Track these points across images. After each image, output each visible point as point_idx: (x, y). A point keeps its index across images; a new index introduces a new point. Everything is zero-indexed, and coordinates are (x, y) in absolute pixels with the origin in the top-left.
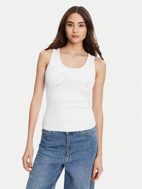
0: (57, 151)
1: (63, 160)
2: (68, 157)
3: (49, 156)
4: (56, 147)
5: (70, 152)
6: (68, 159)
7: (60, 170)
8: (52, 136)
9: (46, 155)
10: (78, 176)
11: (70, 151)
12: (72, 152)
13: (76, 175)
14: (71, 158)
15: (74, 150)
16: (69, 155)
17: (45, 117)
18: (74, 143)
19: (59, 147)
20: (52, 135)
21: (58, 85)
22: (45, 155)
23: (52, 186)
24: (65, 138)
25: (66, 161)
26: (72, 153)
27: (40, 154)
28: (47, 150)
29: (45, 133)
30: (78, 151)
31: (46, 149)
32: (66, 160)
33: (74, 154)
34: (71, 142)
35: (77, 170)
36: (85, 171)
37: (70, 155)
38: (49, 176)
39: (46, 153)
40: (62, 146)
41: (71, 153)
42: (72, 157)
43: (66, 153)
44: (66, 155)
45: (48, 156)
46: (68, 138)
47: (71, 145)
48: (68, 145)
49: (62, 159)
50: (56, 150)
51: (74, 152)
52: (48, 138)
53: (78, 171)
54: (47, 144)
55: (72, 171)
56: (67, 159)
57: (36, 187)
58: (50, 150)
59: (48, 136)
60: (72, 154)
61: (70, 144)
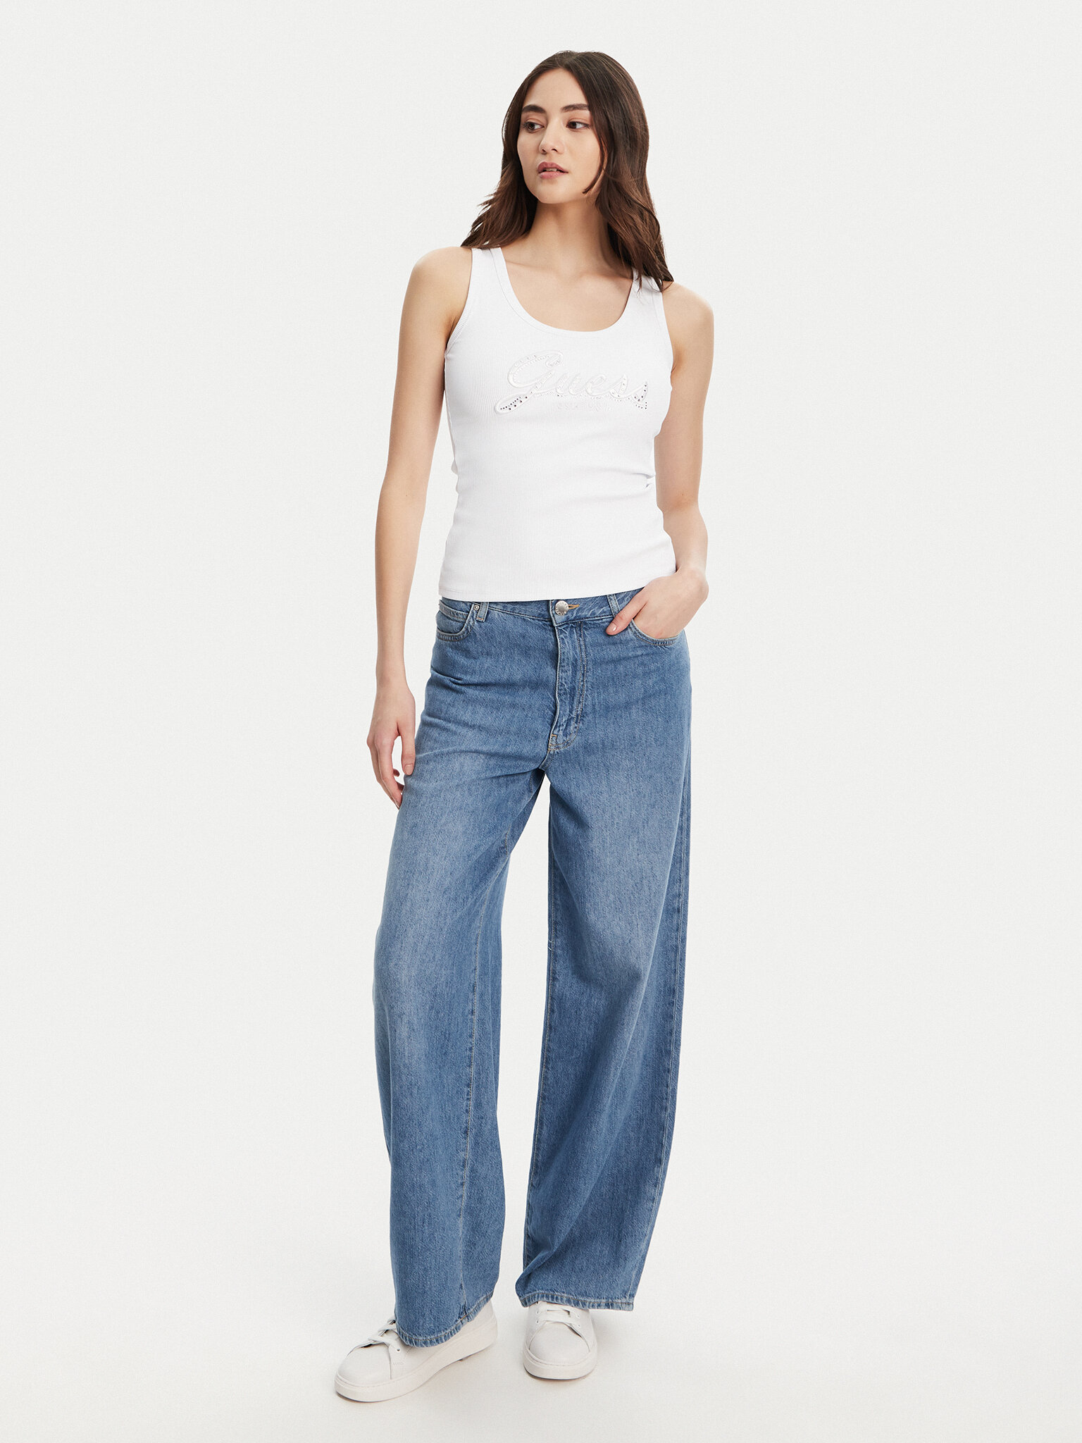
0: (513, 706)
1: (541, 745)
2: (561, 733)
3: (480, 728)
4: (509, 686)
5: (571, 712)
6: (560, 741)
7: (531, 792)
8: (490, 636)
9: (466, 725)
10: (607, 816)
11: (571, 704)
12: (578, 709)
13: (600, 811)
14: (573, 736)
15: (589, 702)
16: (568, 724)
17: (451, 549)
18: (590, 666)
19: (524, 687)
20: (492, 631)
21: (518, 404)
22: (458, 722)
23: (502, 859)
24: (551, 646)
25: (552, 748)
26: (577, 716)
27: (436, 721)
28: (469, 701)
29: (454, 623)
30: (607, 709)
31: (462, 697)
32: (552, 742)
33: (590, 717)
34: (576, 660)
35: (604, 789)
36: (639, 793)
37: (572, 723)
38: (484, 814)
39: (467, 716)
40: (535, 685)
41: (574, 715)
42: (579, 731)
43: (555, 713)
44: (553, 721)
45: (473, 727)
46: (564, 643)
47: (579, 675)
48: (564, 675)
49: (536, 738)
50: (508, 699)
51: (589, 709)
52: (471, 645)
53: (605, 795)
54: (466, 673)
55: (581, 793)
56: (558, 741)
57: (435, 854)
58: (483, 703)
59: (470, 634)
60: (581, 717)
61: (575, 672)
